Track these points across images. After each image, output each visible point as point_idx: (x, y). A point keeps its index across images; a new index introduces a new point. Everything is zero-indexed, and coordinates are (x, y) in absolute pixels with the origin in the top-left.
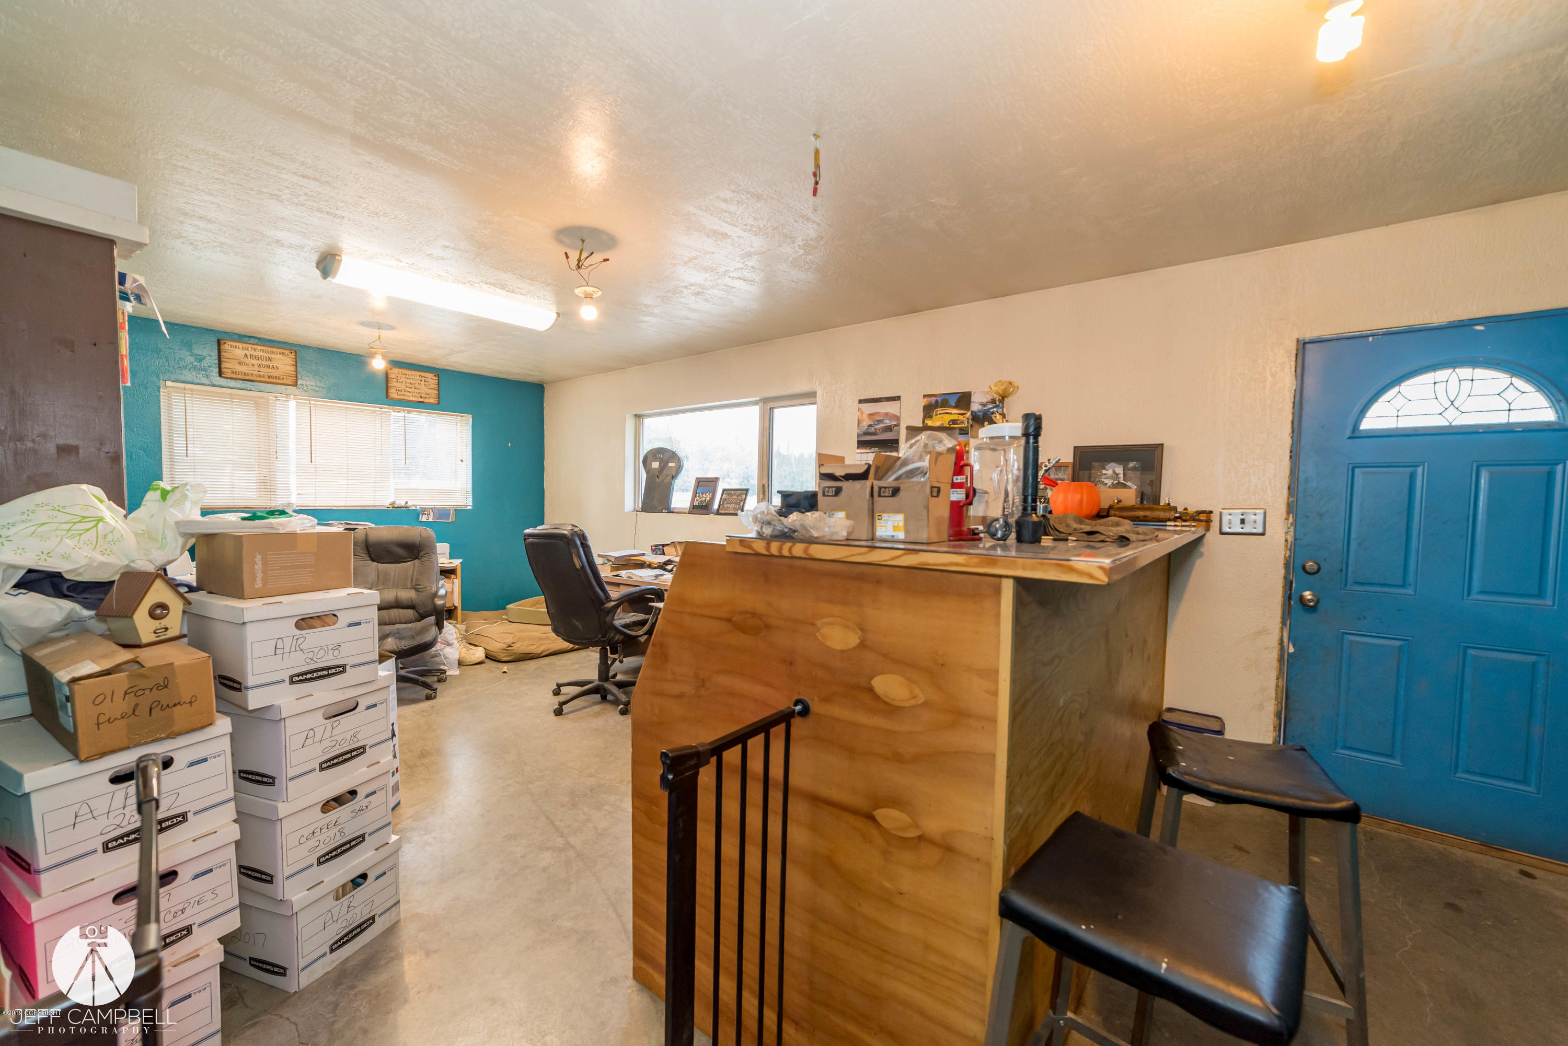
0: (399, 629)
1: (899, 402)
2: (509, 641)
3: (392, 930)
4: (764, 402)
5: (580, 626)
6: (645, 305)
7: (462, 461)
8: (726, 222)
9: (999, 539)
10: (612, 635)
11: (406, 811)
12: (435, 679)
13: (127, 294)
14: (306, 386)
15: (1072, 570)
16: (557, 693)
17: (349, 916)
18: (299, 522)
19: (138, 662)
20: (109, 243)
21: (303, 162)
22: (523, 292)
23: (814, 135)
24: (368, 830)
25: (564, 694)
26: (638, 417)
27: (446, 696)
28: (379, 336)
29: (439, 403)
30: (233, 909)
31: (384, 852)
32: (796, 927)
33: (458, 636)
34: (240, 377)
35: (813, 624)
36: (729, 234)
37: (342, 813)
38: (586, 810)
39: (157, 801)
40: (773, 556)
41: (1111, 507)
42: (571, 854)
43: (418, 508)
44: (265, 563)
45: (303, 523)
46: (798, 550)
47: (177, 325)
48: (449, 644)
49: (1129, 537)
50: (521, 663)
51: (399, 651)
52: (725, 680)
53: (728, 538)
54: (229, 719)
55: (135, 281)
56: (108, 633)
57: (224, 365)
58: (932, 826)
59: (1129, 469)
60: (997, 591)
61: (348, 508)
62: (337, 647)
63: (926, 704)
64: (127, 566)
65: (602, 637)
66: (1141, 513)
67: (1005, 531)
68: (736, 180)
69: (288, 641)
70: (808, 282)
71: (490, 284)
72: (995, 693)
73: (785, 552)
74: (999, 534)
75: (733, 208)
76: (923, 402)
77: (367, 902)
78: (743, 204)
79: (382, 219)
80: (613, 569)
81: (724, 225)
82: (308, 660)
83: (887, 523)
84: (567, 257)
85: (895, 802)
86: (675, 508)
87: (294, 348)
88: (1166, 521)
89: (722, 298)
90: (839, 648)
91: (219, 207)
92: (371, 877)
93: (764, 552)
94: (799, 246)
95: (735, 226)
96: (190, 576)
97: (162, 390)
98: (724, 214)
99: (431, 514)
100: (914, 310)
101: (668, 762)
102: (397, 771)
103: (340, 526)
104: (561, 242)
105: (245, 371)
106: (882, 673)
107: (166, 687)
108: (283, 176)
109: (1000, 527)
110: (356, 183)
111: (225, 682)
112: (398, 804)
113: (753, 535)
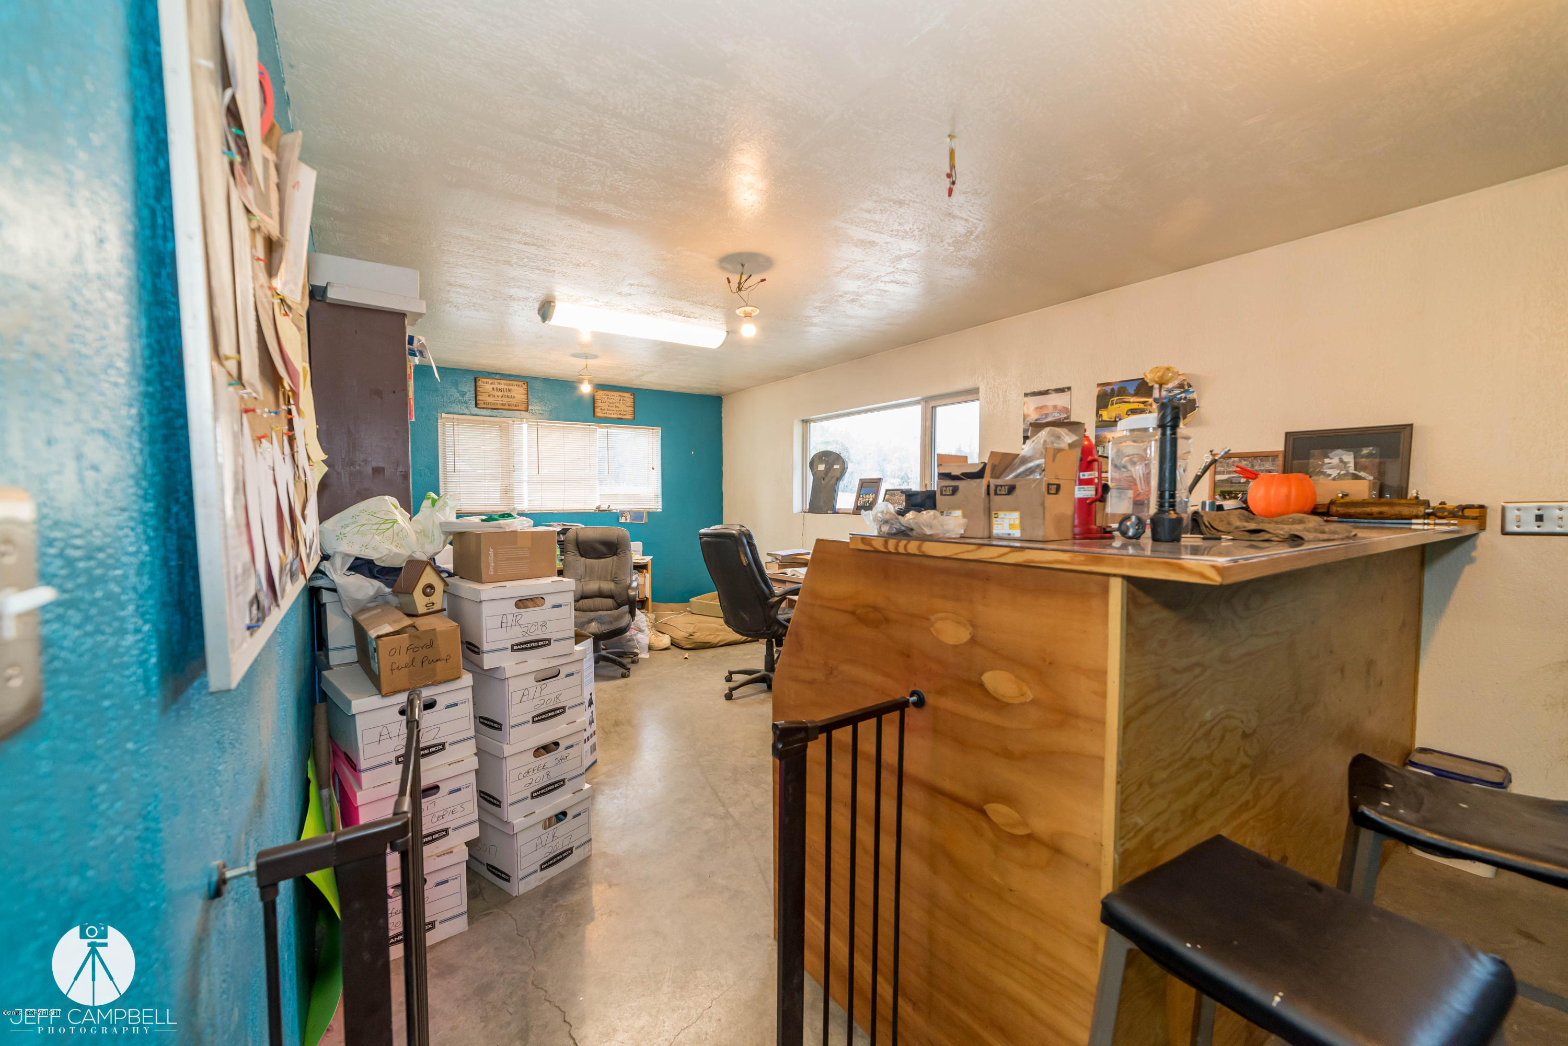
0: (601, 615)
1: (1069, 392)
2: (691, 630)
3: (585, 862)
4: (926, 401)
5: (748, 619)
6: (804, 316)
7: (653, 469)
8: (872, 231)
9: (1130, 538)
10: (776, 628)
11: (601, 768)
12: (630, 660)
13: (414, 351)
14: (535, 410)
15: (1181, 569)
16: (729, 679)
17: (554, 844)
18: (519, 523)
19: (415, 627)
20: (402, 315)
21: (524, 233)
22: (696, 315)
23: (949, 136)
24: (568, 776)
25: (735, 681)
26: (805, 422)
27: (638, 675)
28: (586, 365)
29: (634, 419)
30: (474, 822)
31: (579, 796)
32: (912, 911)
33: (649, 624)
34: (489, 406)
35: (928, 619)
36: (877, 241)
37: (548, 759)
38: (746, 786)
39: (418, 722)
40: (890, 553)
41: (1332, 503)
42: (730, 822)
43: (618, 511)
44: (495, 556)
45: (522, 524)
46: (913, 547)
47: (449, 369)
48: (641, 631)
49: (1303, 536)
50: (700, 651)
51: (601, 634)
52: (846, 668)
53: (851, 536)
54: (471, 675)
55: (419, 340)
56: (399, 605)
57: (479, 398)
58: (1041, 825)
59: (1362, 457)
60: (1105, 591)
61: (565, 511)
62: (544, 625)
63: (1033, 702)
64: (410, 556)
65: (767, 630)
66: (1375, 509)
67: (1137, 529)
68: (876, 191)
69: (510, 617)
70: (963, 278)
71: (669, 311)
72: (1104, 695)
73: (901, 550)
74: (1131, 533)
75: (877, 217)
76: (1095, 391)
77: (567, 836)
78: (886, 212)
79: (582, 268)
80: (781, 567)
81: (871, 233)
82: (524, 633)
83: (1003, 521)
84: (729, 282)
85: (1006, 799)
86: (840, 509)
87: (526, 380)
88: (1410, 518)
89: (877, 302)
90: (952, 643)
91: (471, 276)
92: (570, 815)
93: (883, 549)
94: (948, 243)
95: (881, 233)
96: (450, 567)
97: (439, 421)
98: (870, 224)
99: (629, 517)
100: (1085, 293)
101: (778, 732)
102: (594, 734)
103: (559, 526)
104: (724, 268)
105: (494, 402)
106: (992, 669)
107: (431, 646)
108: (512, 246)
109: (1131, 525)
110: (562, 243)
111: (470, 647)
112: (595, 762)
113: (876, 533)
